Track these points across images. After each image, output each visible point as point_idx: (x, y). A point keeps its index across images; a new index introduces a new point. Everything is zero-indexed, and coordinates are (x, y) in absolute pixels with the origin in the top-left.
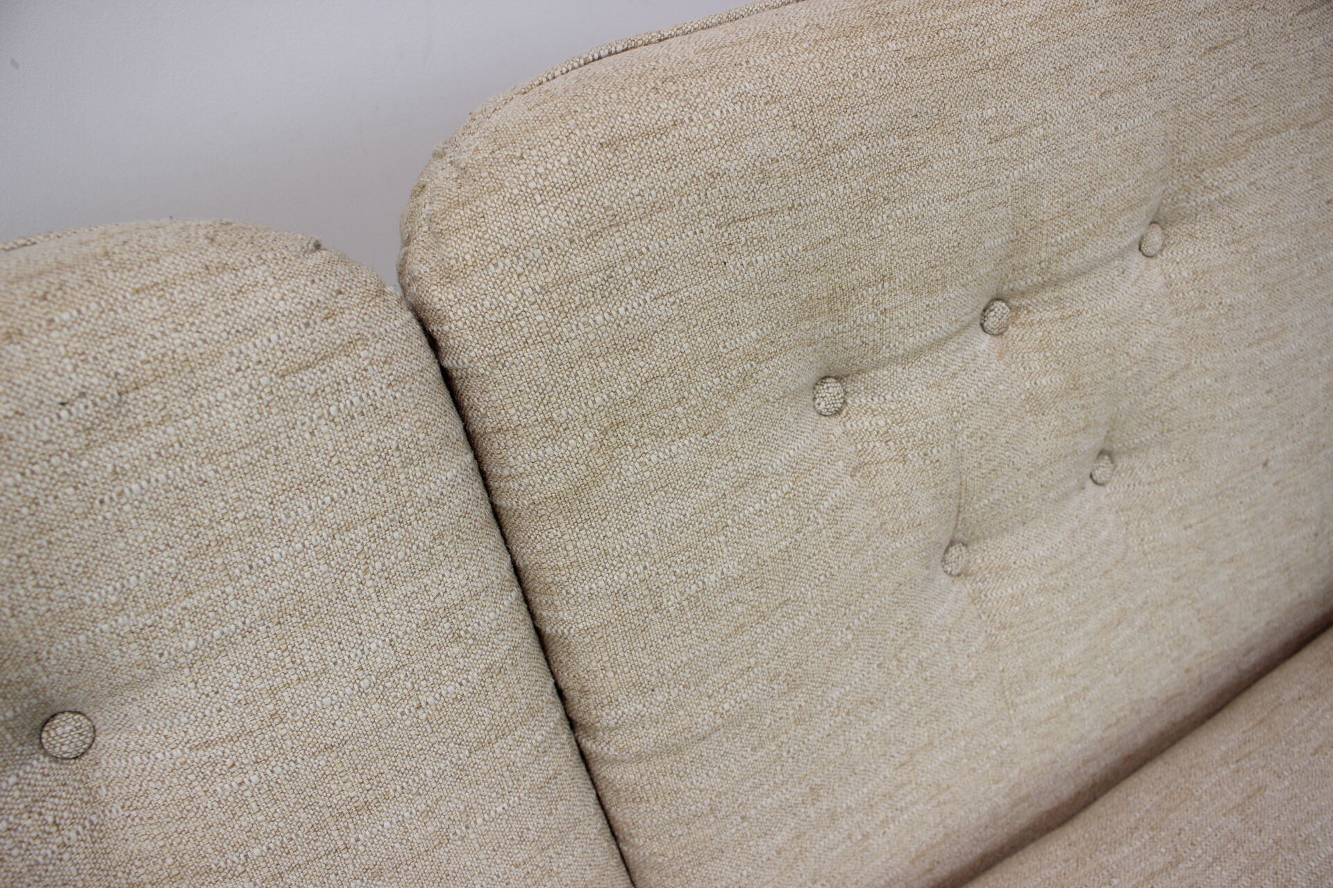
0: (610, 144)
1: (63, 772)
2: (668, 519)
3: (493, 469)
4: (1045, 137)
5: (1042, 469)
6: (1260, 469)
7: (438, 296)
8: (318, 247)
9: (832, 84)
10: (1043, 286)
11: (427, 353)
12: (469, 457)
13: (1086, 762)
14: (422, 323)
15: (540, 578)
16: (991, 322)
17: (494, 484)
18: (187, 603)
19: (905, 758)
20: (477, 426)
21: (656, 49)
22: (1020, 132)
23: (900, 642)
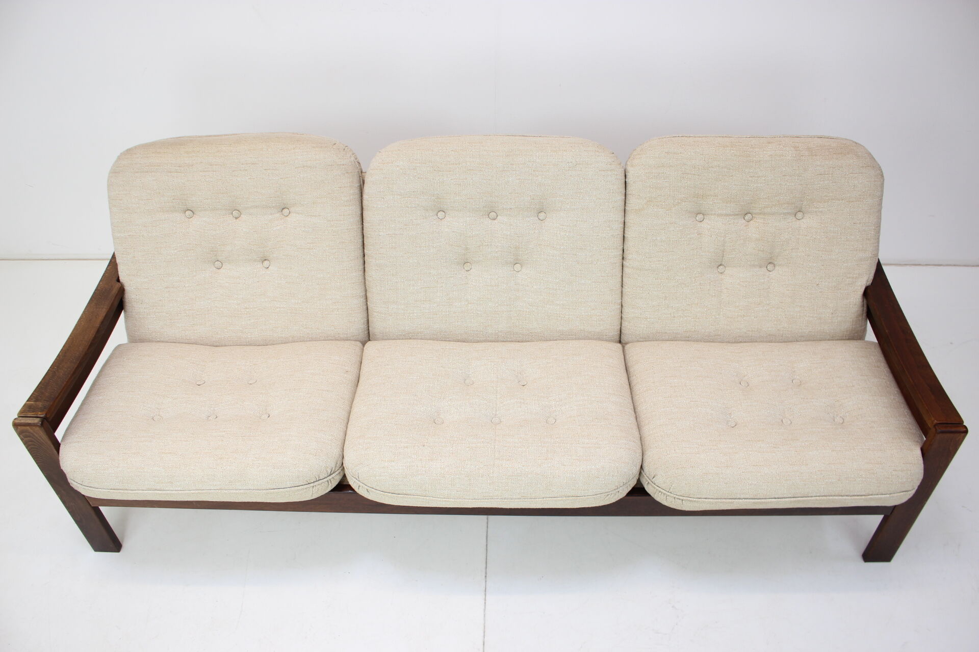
0: (667, 153)
1: (539, 221)
2: (654, 223)
3: (627, 202)
4: (765, 180)
5: (747, 255)
6: (815, 285)
7: (629, 169)
8: (613, 153)
9: (716, 155)
10: (760, 213)
11: (624, 177)
12: (624, 197)
13: (739, 336)
14: (625, 172)
15: (627, 224)
16: (746, 218)
17: (626, 204)
18: (571, 200)
19: (690, 304)
20: (627, 193)
21: (686, 138)
22: (758, 177)
23: (697, 275)
